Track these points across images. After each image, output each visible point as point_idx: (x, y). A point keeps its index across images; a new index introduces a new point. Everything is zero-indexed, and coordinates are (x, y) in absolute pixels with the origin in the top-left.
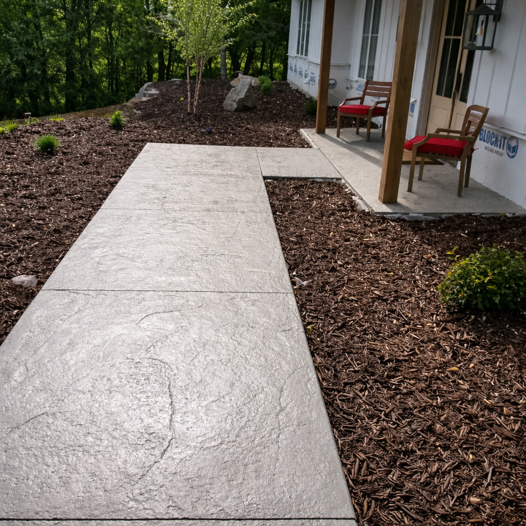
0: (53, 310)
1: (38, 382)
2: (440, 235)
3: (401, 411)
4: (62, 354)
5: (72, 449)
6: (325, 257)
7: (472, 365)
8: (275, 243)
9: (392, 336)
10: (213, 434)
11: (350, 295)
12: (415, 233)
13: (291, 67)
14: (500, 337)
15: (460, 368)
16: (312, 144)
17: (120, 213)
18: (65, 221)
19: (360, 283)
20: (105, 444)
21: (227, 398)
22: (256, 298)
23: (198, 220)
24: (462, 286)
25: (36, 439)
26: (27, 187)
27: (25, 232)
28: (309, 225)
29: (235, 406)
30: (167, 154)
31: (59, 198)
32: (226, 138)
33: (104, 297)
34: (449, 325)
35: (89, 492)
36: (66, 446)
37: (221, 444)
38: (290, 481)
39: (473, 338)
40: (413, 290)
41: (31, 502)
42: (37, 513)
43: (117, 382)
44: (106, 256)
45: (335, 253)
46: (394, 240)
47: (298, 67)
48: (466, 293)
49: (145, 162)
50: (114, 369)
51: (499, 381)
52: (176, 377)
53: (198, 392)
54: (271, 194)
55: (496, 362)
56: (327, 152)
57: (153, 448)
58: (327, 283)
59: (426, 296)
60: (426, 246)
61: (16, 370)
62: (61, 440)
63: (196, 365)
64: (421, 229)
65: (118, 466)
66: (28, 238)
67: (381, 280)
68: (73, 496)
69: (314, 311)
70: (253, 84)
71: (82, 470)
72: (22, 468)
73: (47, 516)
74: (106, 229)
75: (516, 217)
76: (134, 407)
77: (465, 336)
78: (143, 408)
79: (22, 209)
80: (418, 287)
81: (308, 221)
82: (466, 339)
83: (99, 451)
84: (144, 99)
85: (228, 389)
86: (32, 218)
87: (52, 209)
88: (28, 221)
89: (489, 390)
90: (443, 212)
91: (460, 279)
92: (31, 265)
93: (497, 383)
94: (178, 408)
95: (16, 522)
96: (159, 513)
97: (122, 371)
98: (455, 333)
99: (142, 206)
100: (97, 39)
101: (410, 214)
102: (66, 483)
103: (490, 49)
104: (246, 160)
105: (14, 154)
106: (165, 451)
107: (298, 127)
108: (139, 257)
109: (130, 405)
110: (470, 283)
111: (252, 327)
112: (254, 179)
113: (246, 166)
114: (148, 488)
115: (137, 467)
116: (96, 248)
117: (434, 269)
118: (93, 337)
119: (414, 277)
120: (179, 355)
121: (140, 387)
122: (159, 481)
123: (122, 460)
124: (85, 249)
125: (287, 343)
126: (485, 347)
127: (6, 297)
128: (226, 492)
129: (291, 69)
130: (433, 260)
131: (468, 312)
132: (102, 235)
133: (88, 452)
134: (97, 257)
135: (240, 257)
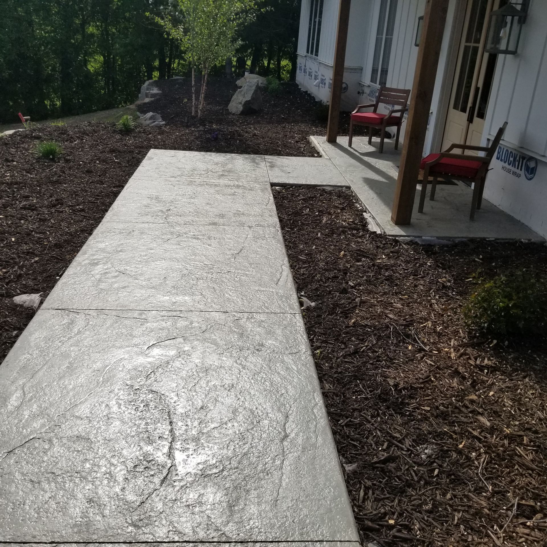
0: (52, 331)
1: (35, 406)
2: (454, 260)
3: (415, 437)
4: (60, 379)
5: (69, 474)
6: (336, 277)
7: (491, 393)
8: (283, 261)
9: (407, 362)
10: (214, 462)
11: (363, 318)
12: (429, 256)
13: (300, 67)
14: (521, 362)
15: (479, 396)
16: (322, 153)
17: (121, 226)
18: (66, 235)
19: (372, 306)
20: (103, 470)
21: (230, 425)
22: (264, 319)
23: (203, 235)
24: (485, 310)
25: (32, 465)
26: (27, 197)
27: (25, 247)
28: (319, 242)
29: (237, 432)
30: (172, 162)
31: (61, 210)
32: (233, 146)
33: (105, 316)
34: (469, 350)
35: (87, 517)
36: (63, 471)
37: (223, 470)
38: (293, 505)
39: (494, 364)
40: (429, 314)
41: (28, 526)
42: (34, 537)
43: (115, 409)
44: (107, 273)
45: (346, 274)
46: (407, 262)
47: (307, 67)
48: (490, 317)
49: (148, 170)
50: (113, 395)
51: (520, 410)
52: (176, 405)
53: (199, 419)
54: (279, 207)
55: (517, 390)
56: (338, 163)
57: (152, 475)
58: (338, 305)
59: (443, 321)
60: (440, 270)
61: (13, 394)
62: (58, 466)
63: (197, 391)
64: (435, 253)
65: (117, 492)
66: (28, 253)
67: (395, 303)
68: (71, 521)
69: (324, 334)
70: (260, 85)
71: (80, 496)
72: (18, 493)
73: (44, 539)
74: (107, 244)
75: (532, 243)
76: (133, 434)
77: (486, 361)
78: (141, 435)
79: (22, 222)
80: (434, 310)
81: (318, 238)
82: (486, 364)
83: (97, 478)
84: (147, 100)
85: (231, 415)
86: (32, 231)
87: (53, 222)
88: (28, 234)
89: (509, 418)
90: (456, 236)
91: (484, 302)
92: (31, 283)
93: (517, 411)
94: (177, 434)
95: (12, 544)
96: (159, 537)
97: (121, 397)
98: (476, 359)
99: (145, 219)
100: (92, 35)
101: (423, 238)
102: (63, 509)
103: (514, 53)
104: (254, 170)
105: (13, 161)
106: (164, 478)
107: (308, 134)
108: (141, 274)
109: (129, 432)
110: (494, 306)
111: (258, 350)
112: (262, 190)
113: (254, 176)
114: (147, 515)
115: (136, 495)
116: (97, 264)
117: (450, 294)
118: (94, 361)
119: (429, 301)
120: (180, 381)
121: (139, 414)
122: (159, 508)
123: (120, 487)
124: (85, 265)
125: (294, 367)
126: (505, 373)
127: (6, 316)
128: (227, 518)
129: (301, 69)
130: (449, 284)
131: (490, 337)
132: (103, 250)
133: (85, 478)
134: (98, 274)
135: (247, 275)
